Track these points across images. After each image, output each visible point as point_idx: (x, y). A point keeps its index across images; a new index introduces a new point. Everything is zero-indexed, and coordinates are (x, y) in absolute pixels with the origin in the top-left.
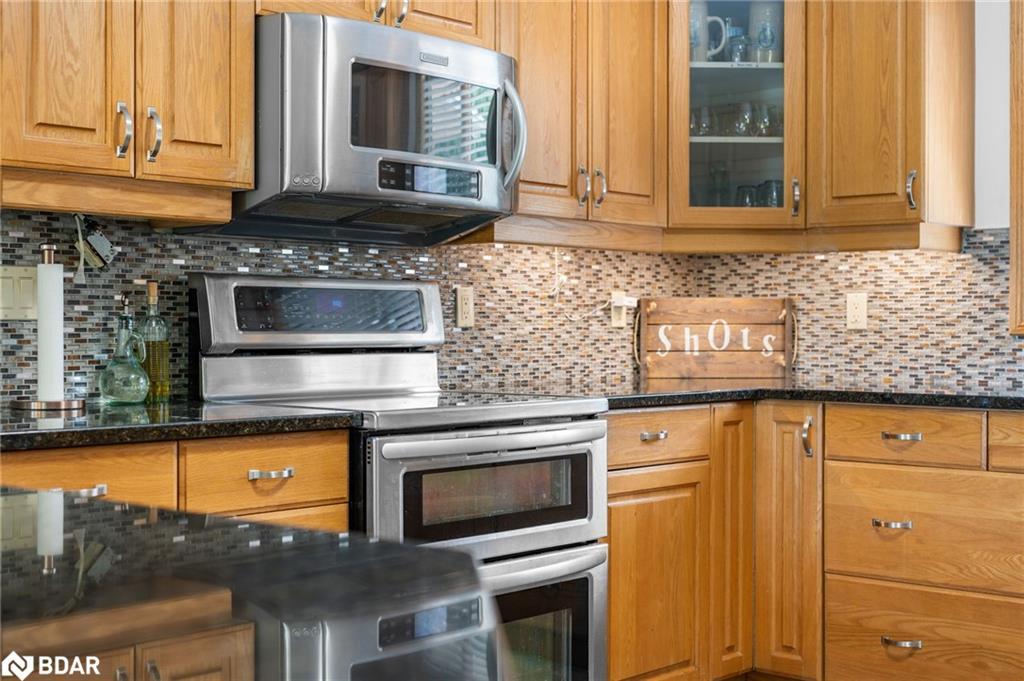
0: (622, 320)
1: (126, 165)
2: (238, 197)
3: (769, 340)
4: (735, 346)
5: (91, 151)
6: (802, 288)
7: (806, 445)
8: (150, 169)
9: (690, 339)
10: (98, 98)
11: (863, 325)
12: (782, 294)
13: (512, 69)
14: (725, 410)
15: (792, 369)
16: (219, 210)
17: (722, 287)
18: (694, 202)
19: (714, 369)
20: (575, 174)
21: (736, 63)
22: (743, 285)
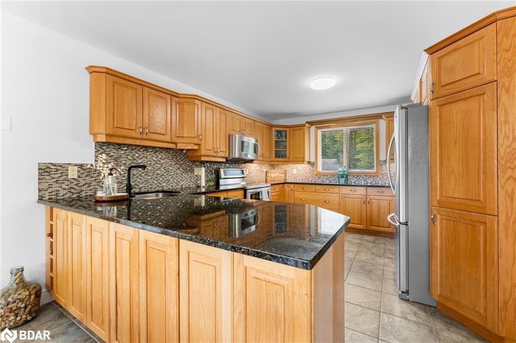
0: (264, 173)
1: (215, 155)
2: (226, 158)
3: (283, 175)
4: (278, 176)
5: (211, 153)
6: (287, 169)
7: (292, 190)
8: (218, 155)
9: (273, 175)
10: (212, 146)
11: (295, 173)
12: (284, 169)
13: (257, 141)
14: (282, 185)
15: (286, 179)
16: (224, 160)
17: (276, 168)
18: (275, 157)
19: (276, 179)
20: (263, 154)
21: (280, 139)
22: (279, 168)
